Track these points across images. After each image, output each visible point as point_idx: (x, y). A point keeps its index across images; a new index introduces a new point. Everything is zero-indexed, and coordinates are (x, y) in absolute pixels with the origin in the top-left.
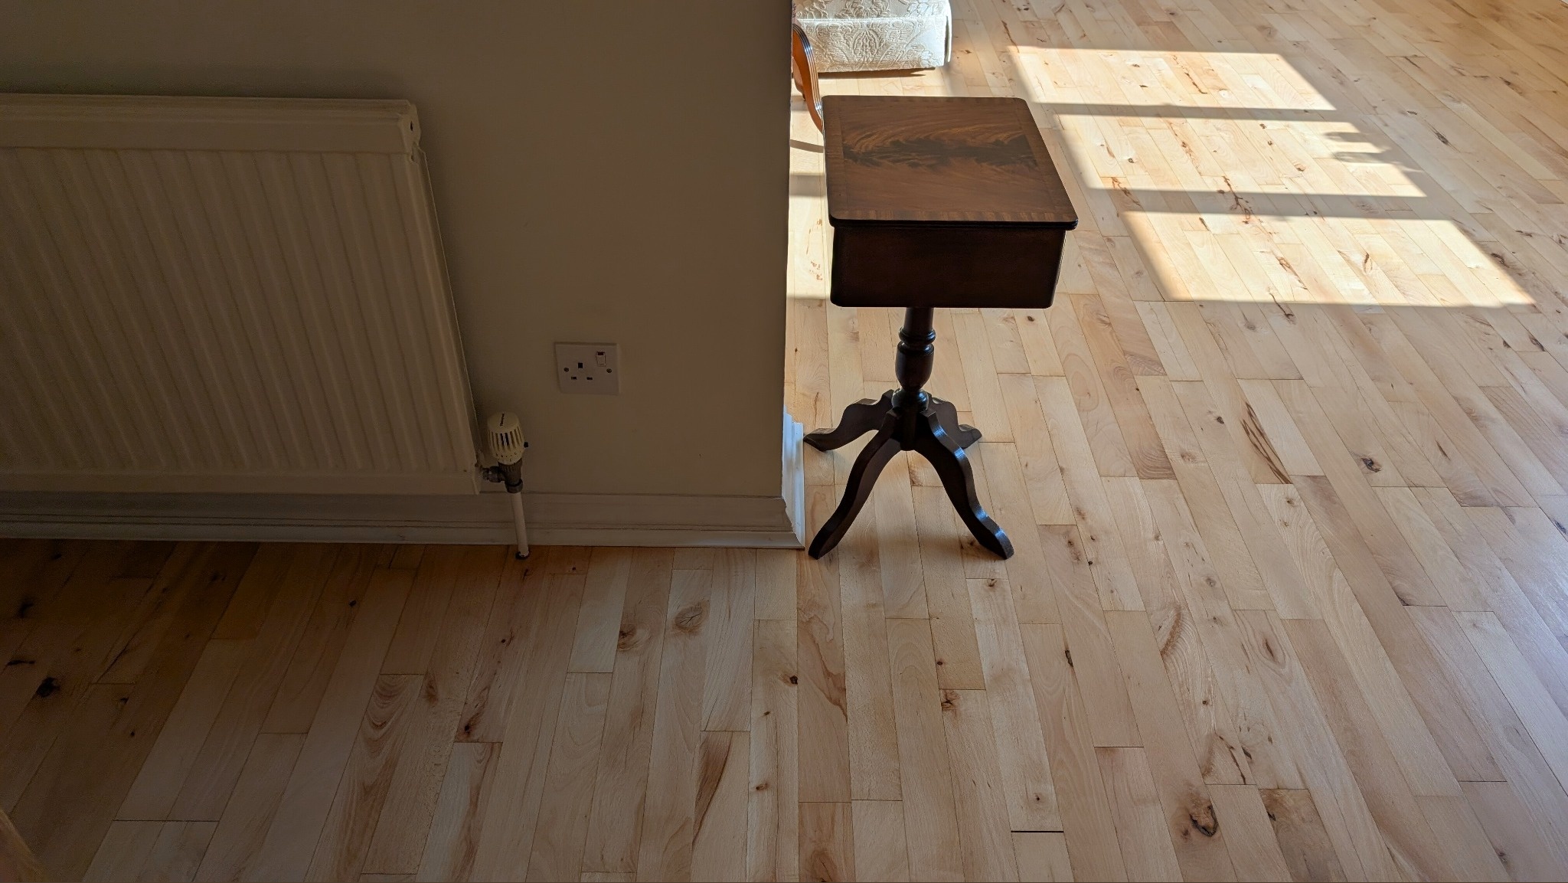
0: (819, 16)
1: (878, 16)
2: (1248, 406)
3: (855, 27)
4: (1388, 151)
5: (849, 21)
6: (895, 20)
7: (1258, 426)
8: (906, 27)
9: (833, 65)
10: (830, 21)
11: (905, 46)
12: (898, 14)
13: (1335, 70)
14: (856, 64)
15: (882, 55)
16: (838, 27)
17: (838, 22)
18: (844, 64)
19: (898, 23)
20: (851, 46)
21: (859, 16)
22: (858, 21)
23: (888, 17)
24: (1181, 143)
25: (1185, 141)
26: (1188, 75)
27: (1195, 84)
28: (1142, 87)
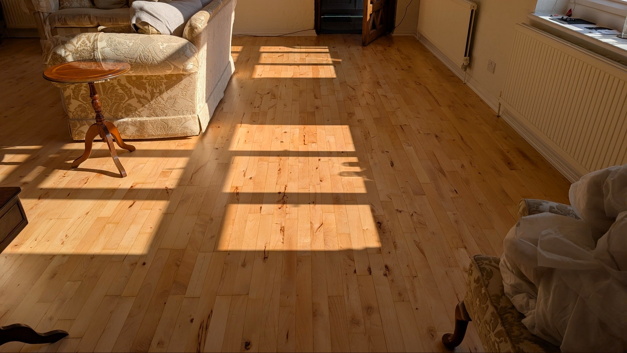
0: (140, 117)
1: (166, 116)
2: (212, 311)
3: (155, 121)
4: (365, 171)
5: (153, 118)
6: (173, 117)
7: (208, 323)
8: (178, 120)
9: (149, 136)
10: (145, 119)
11: (179, 127)
12: (174, 115)
13: (368, 132)
14: (159, 135)
15: (169, 131)
16: (147, 121)
17: (147, 119)
18: (153, 135)
19: (174, 118)
20: (155, 128)
21: (157, 116)
22: (156, 118)
23: (170, 116)
24: (279, 169)
25: (281, 168)
26: (304, 136)
27: (304, 140)
28: (281, 142)
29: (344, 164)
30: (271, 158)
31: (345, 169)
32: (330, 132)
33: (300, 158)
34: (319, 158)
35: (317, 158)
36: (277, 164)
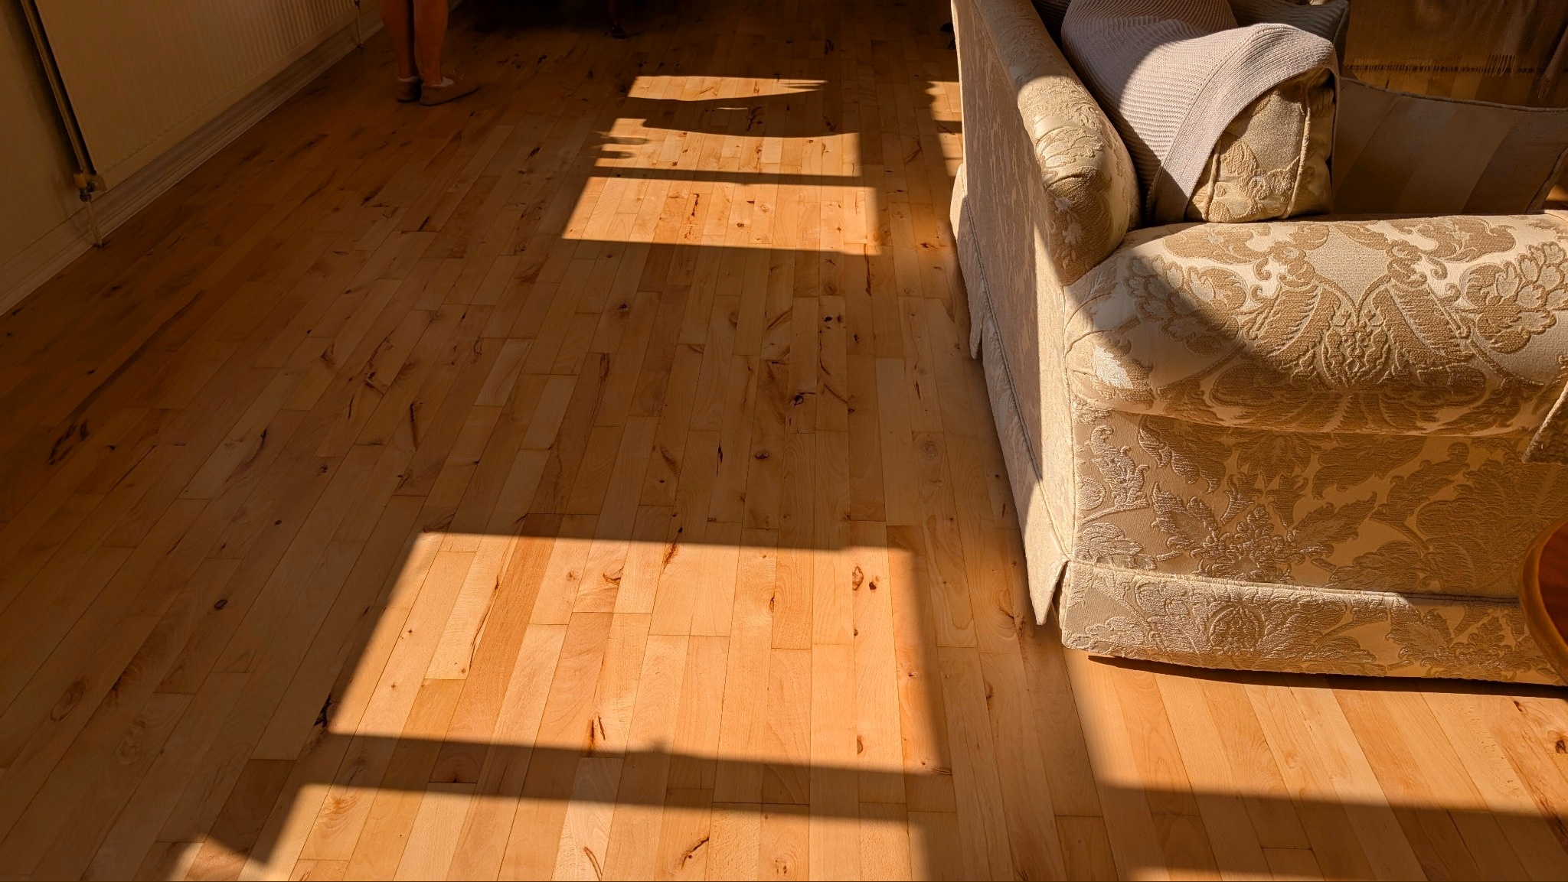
4: (599, 145)
24: (760, 153)
25: (755, 153)
26: (693, 214)
27: (696, 203)
28: (753, 202)
29: (629, 155)
30: (777, 172)
31: (631, 148)
32: (622, 221)
33: (716, 169)
34: (674, 168)
35: (678, 167)
36: (763, 160)
